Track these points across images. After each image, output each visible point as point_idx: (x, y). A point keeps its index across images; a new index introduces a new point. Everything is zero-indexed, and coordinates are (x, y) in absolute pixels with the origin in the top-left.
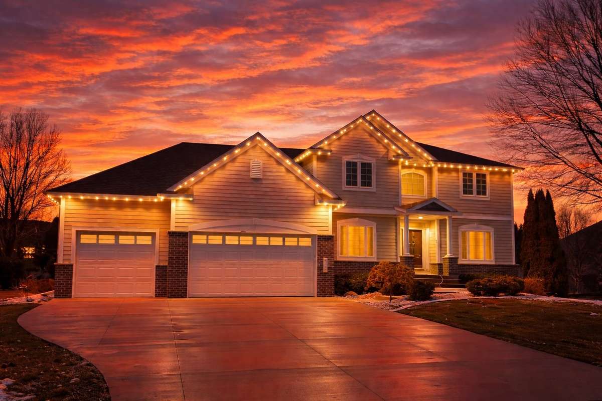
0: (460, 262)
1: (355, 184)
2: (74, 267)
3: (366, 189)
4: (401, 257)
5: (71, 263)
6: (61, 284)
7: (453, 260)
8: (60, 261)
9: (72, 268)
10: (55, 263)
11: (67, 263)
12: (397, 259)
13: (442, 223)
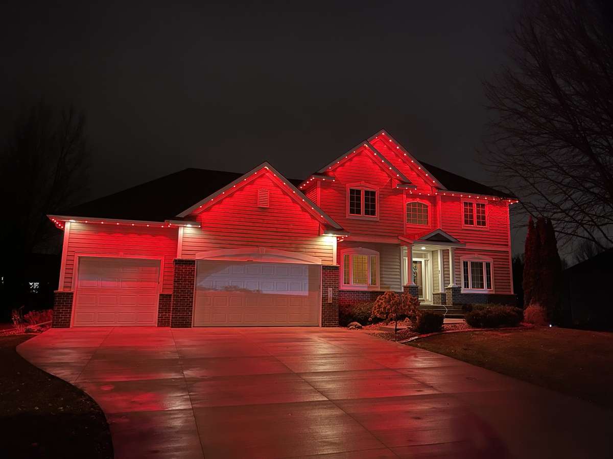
0: (462, 292)
1: (359, 212)
2: (74, 295)
3: (370, 218)
4: (405, 287)
5: (72, 291)
6: (60, 313)
7: (456, 290)
8: (61, 289)
9: (72, 296)
10: (55, 291)
11: (67, 290)
12: (401, 289)
13: (445, 253)
